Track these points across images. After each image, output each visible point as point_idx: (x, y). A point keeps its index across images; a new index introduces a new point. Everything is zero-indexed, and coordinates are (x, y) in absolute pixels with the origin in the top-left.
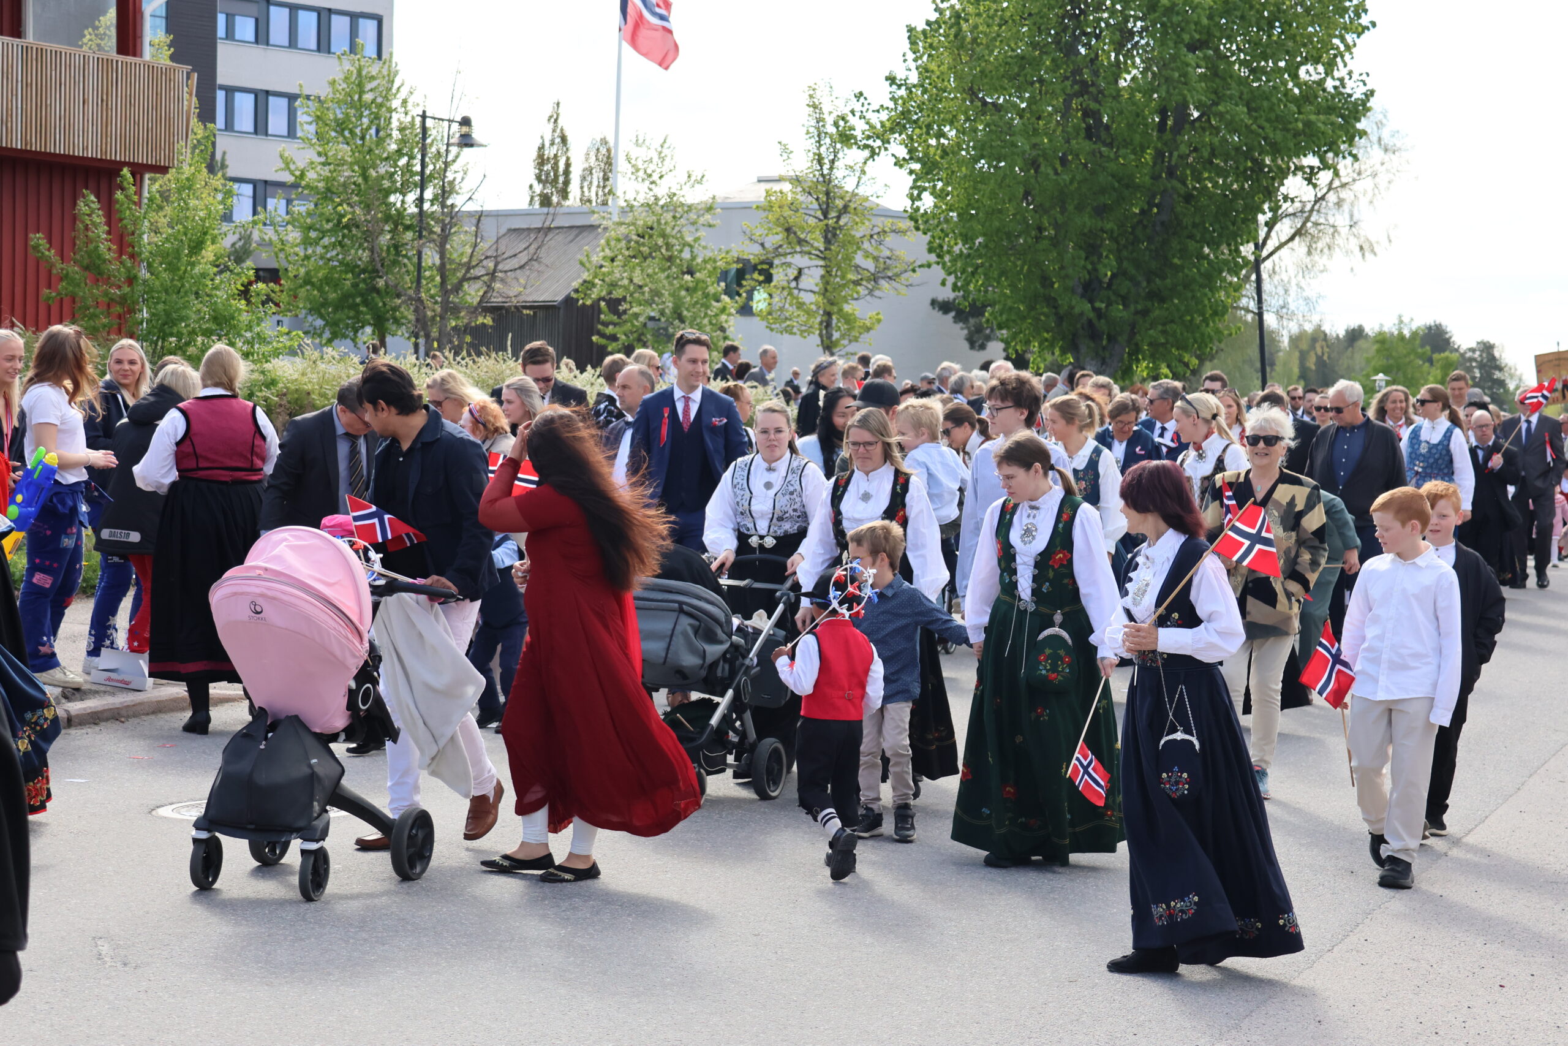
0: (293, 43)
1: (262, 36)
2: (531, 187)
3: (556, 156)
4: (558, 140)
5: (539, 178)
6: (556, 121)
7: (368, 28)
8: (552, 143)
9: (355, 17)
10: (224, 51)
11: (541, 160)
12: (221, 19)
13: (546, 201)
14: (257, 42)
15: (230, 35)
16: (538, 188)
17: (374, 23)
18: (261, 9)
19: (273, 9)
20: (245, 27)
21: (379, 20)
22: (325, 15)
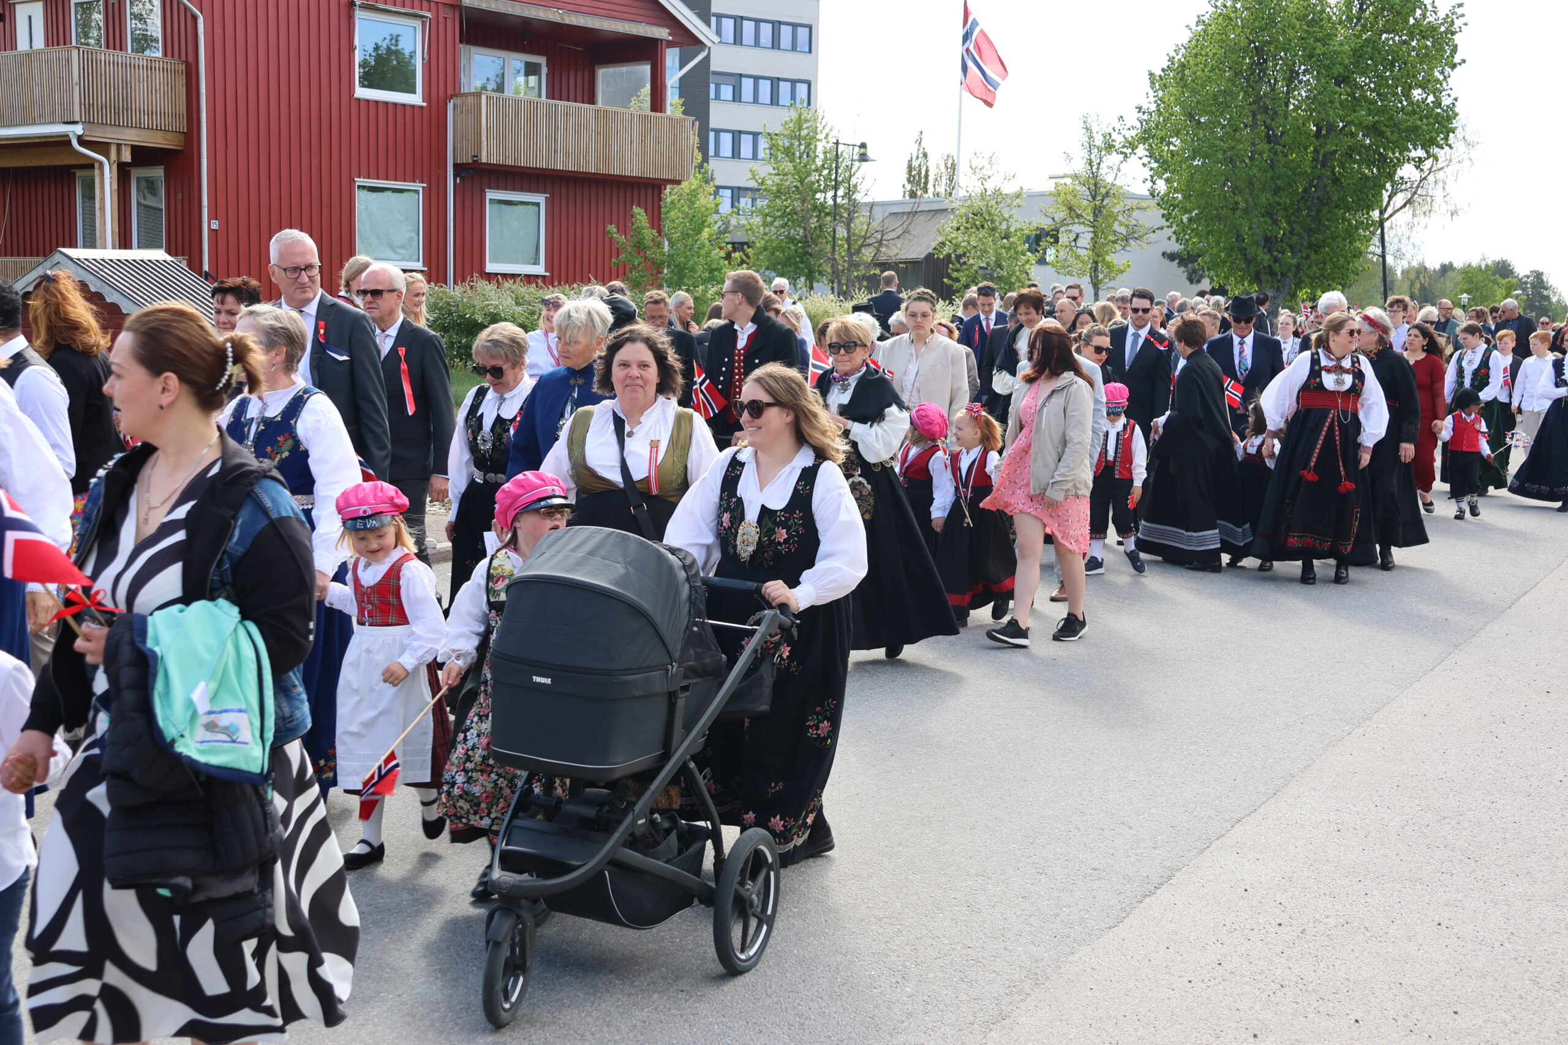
0: (756, 100)
1: (737, 97)
2: (904, 186)
3: (920, 165)
4: (921, 155)
5: (909, 181)
6: (920, 143)
7: (802, 89)
8: (918, 158)
9: (794, 82)
10: (714, 107)
11: (910, 168)
12: (712, 87)
13: (913, 194)
14: (734, 100)
15: (717, 97)
16: (908, 187)
17: (806, 85)
18: (736, 79)
19: (743, 79)
20: (727, 92)
21: (809, 83)
22: (775, 82)
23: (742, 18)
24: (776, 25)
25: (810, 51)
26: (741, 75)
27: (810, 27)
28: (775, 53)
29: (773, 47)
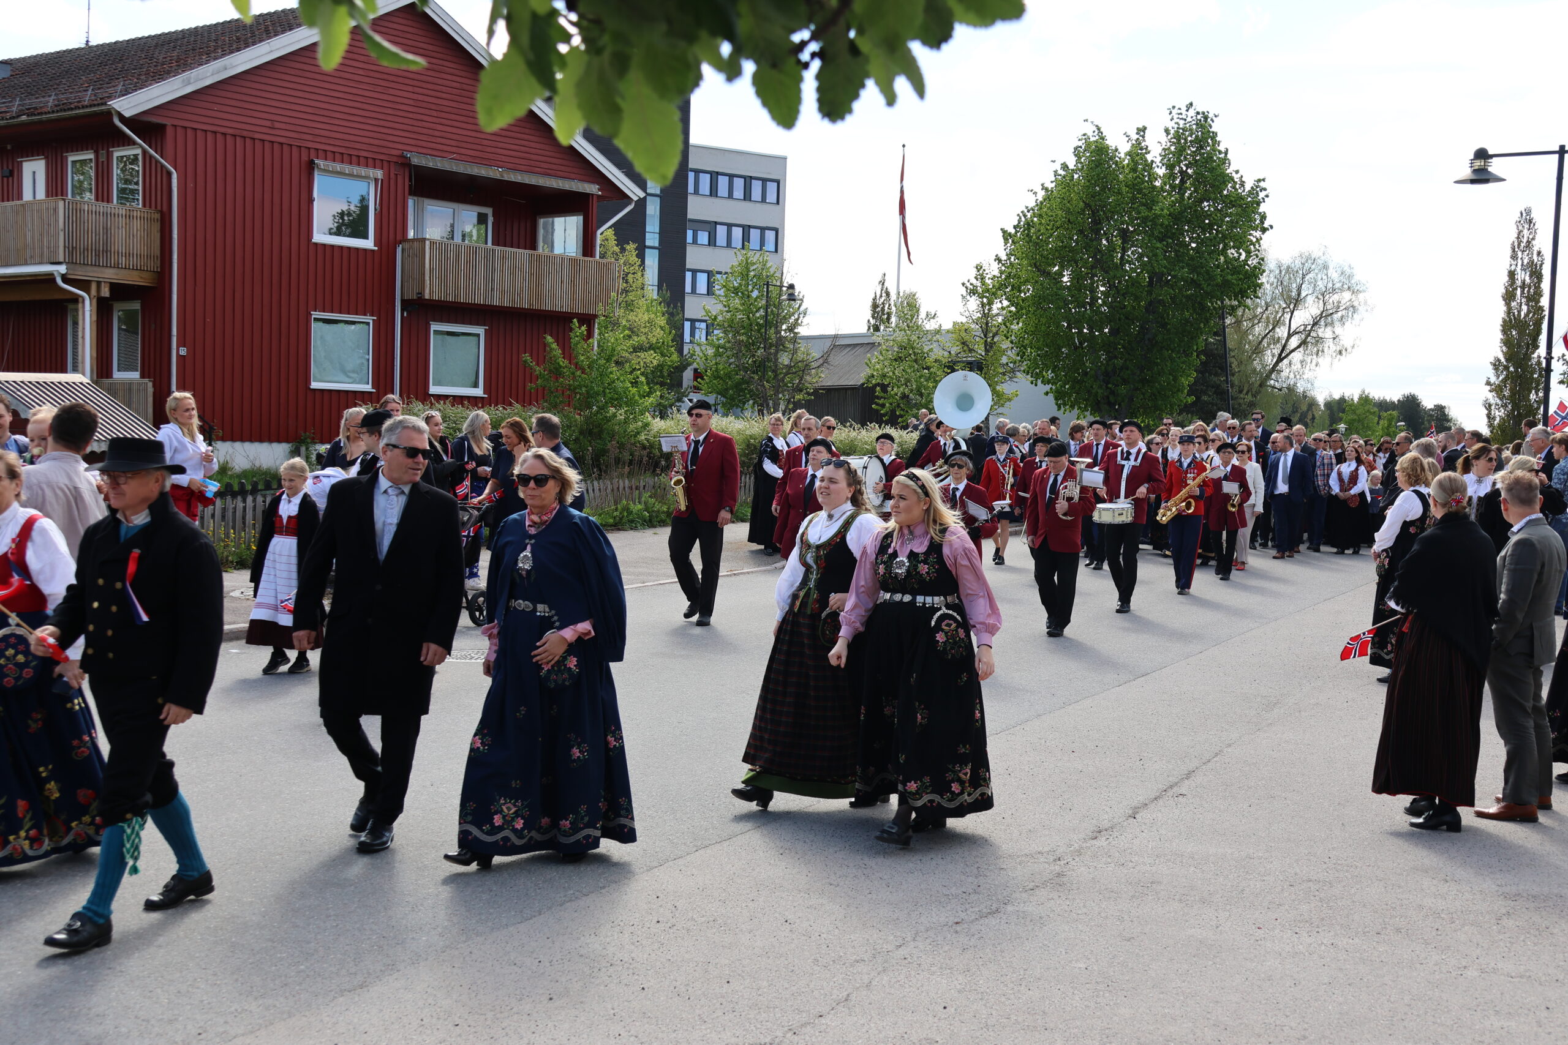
0: (729, 245)
1: (712, 242)
2: (869, 321)
3: (883, 303)
4: (884, 295)
5: (873, 317)
6: (883, 284)
7: (770, 236)
8: (881, 296)
9: (763, 230)
10: (690, 251)
11: (875, 306)
12: (690, 233)
13: (876, 328)
14: (709, 245)
15: (695, 241)
16: (873, 322)
17: (774, 232)
18: (711, 227)
19: (718, 226)
20: (703, 237)
21: (777, 231)
22: (746, 229)
23: (718, 173)
24: (748, 180)
25: (778, 203)
26: (716, 223)
27: (778, 182)
28: (747, 204)
29: (745, 199)
